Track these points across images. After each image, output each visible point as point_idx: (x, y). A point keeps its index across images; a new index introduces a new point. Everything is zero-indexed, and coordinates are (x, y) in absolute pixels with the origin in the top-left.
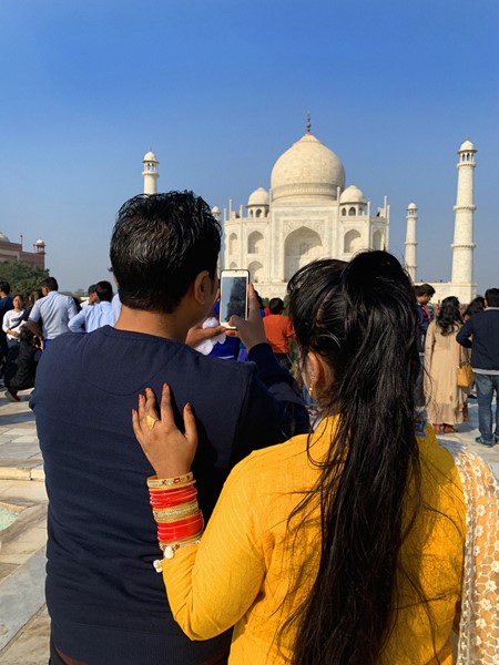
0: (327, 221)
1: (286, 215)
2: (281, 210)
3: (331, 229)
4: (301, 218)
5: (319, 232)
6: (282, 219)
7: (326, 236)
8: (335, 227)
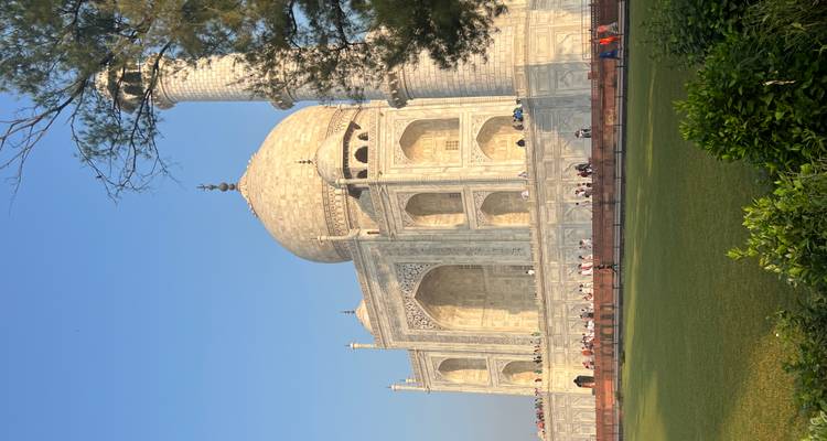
0: (395, 259)
1: (397, 324)
2: (388, 334)
3: (413, 251)
4: (399, 303)
5: (424, 271)
6: (405, 330)
7: (431, 259)
8: (407, 245)
